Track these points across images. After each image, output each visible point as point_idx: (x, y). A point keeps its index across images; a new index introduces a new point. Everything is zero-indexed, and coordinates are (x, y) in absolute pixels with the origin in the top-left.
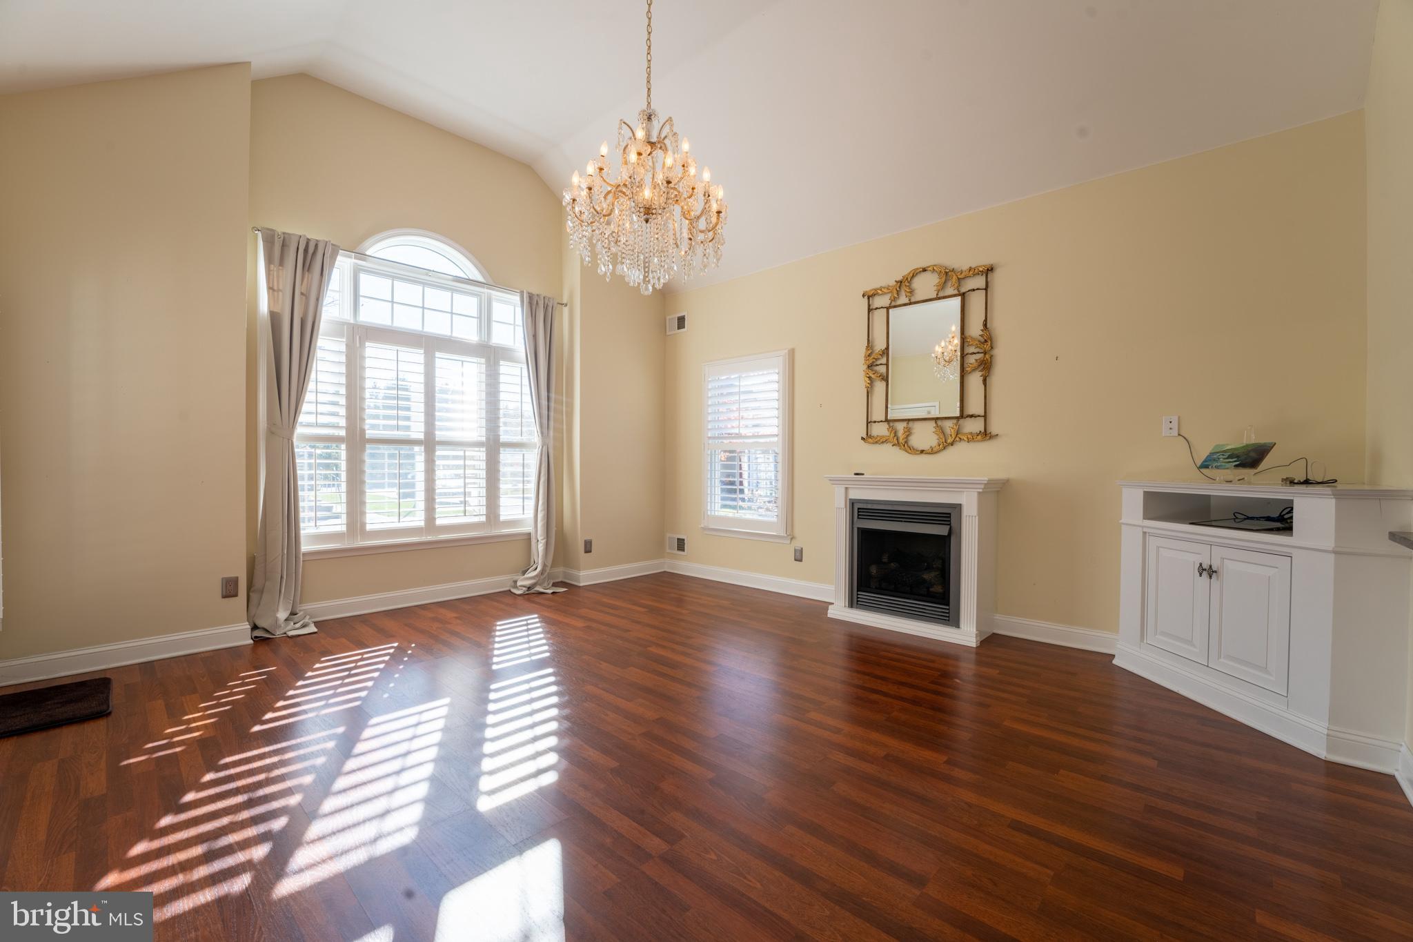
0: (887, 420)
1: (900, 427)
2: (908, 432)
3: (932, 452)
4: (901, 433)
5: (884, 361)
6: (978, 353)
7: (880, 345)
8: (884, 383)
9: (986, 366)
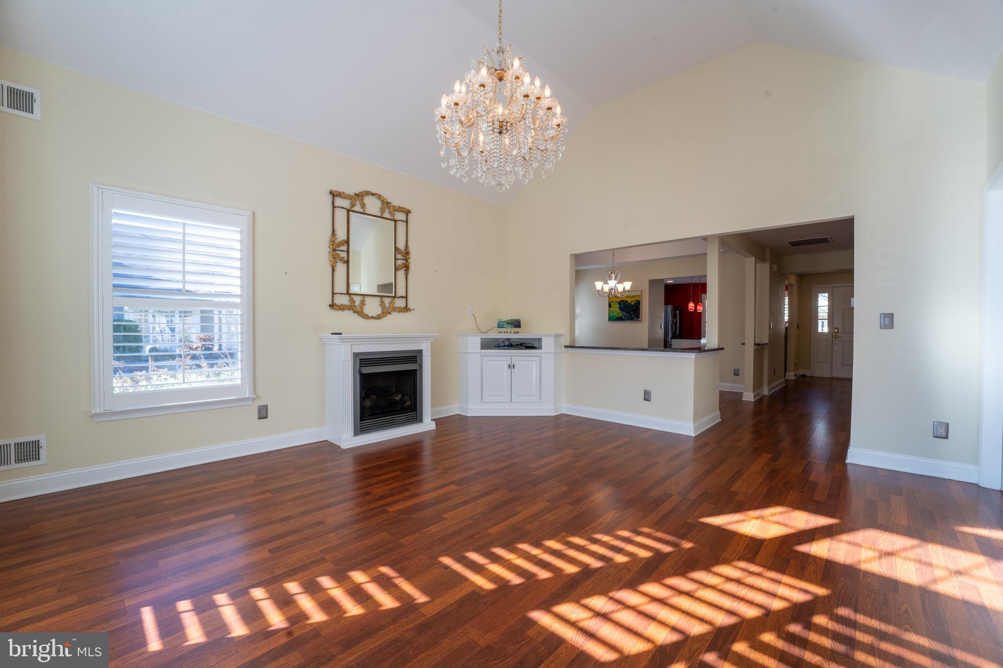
0: (348, 293)
1: (358, 300)
2: (363, 303)
3: (378, 317)
4: (357, 303)
5: (344, 248)
6: (402, 259)
7: (341, 236)
8: (345, 266)
9: (407, 267)
